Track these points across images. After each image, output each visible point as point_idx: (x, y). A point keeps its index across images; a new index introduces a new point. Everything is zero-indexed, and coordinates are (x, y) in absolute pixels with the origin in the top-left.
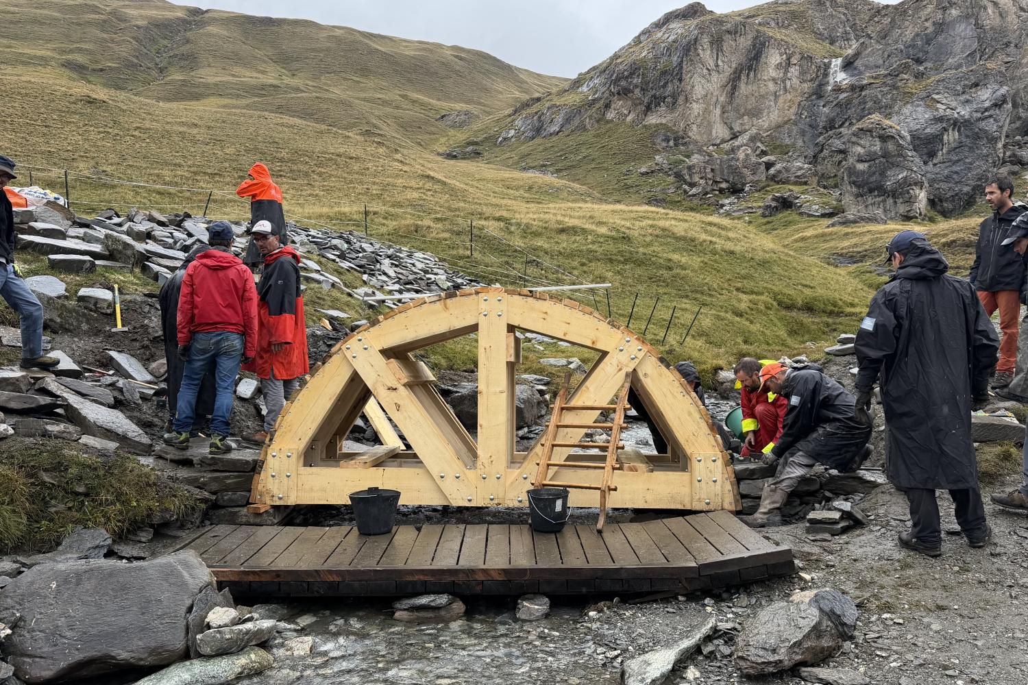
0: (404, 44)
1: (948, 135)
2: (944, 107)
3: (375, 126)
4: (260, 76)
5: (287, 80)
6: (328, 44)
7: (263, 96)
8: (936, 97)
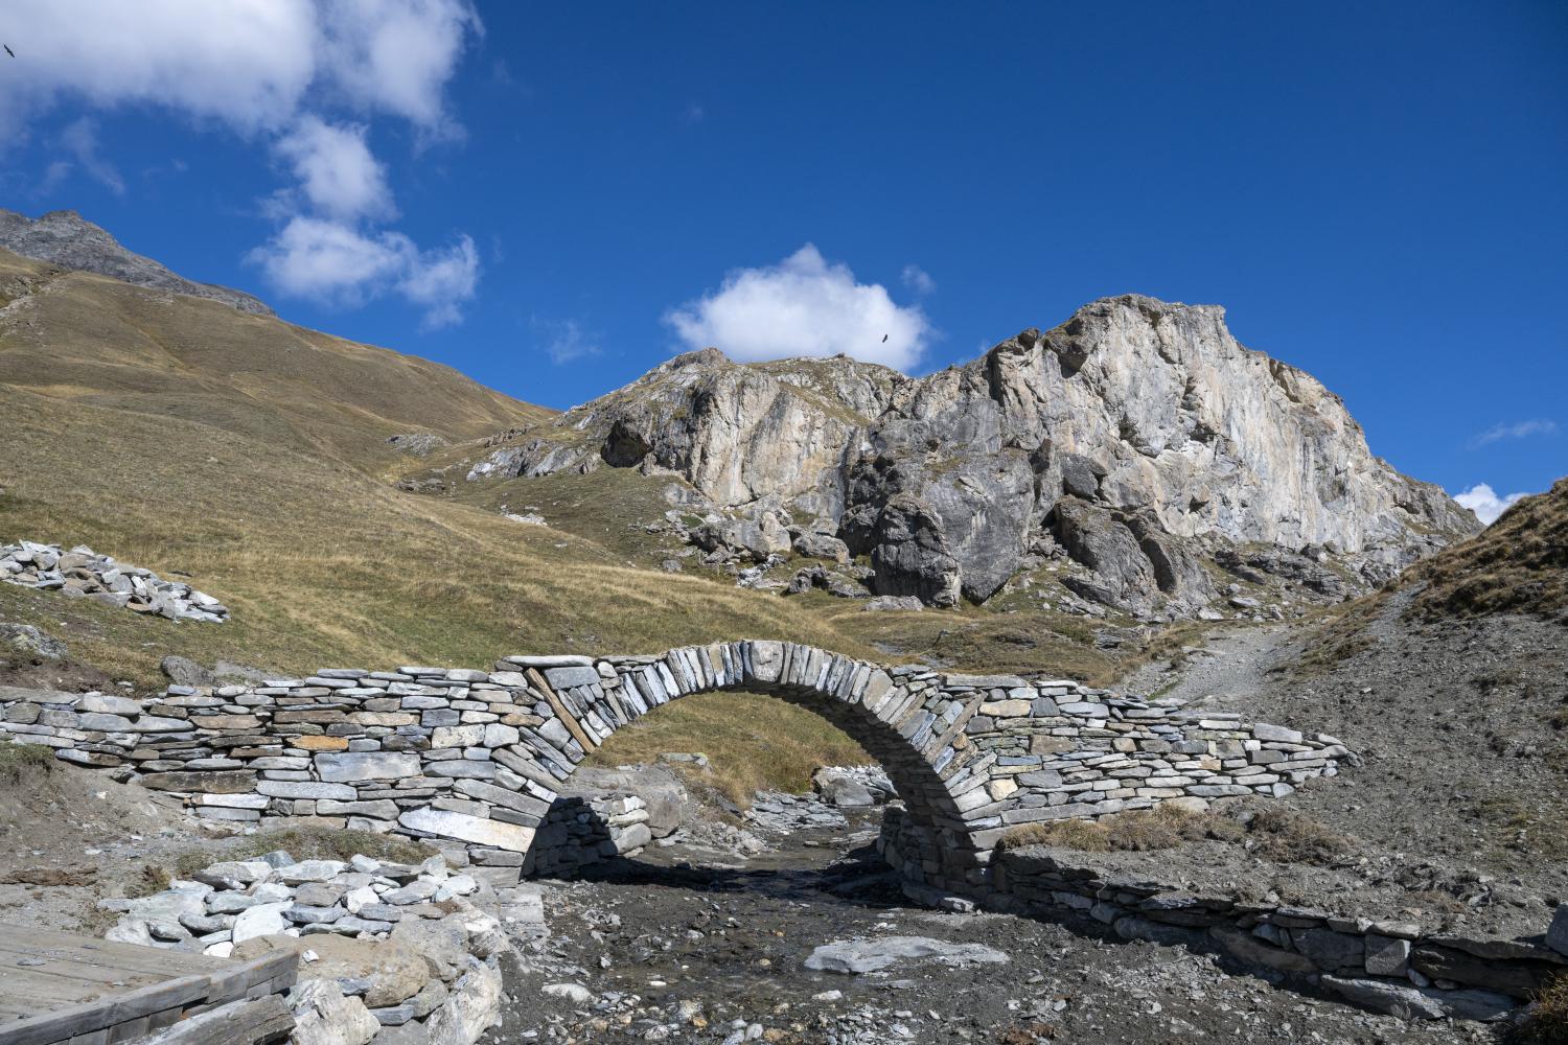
0: (348, 347)
1: (976, 519)
2: (972, 490)
3: (307, 443)
4: (142, 363)
5: (181, 373)
6: (243, 336)
7: (145, 390)
8: (964, 479)
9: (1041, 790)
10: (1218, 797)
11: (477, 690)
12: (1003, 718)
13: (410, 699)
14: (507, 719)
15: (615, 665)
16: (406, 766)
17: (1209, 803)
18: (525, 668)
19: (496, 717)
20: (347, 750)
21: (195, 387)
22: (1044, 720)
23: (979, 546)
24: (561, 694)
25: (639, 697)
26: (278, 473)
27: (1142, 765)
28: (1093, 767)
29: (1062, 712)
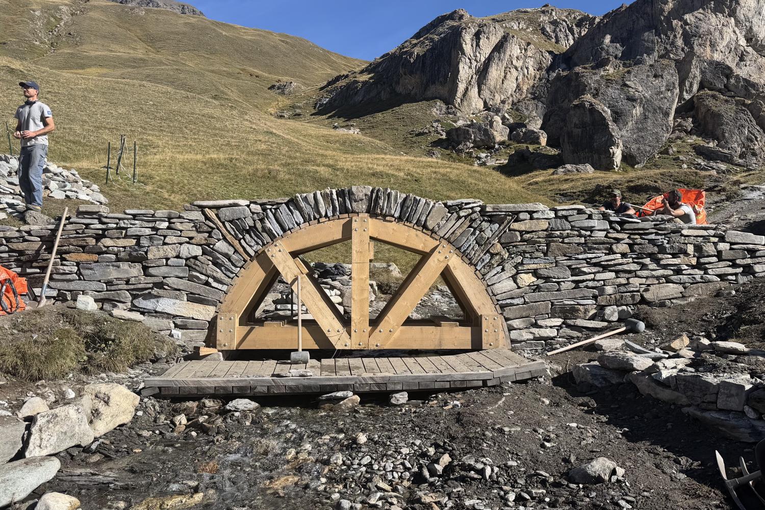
0: (243, 31)
1: (636, 110)
2: (634, 90)
3: (222, 92)
4: (132, 52)
5: (152, 55)
6: (184, 29)
7: (134, 67)
8: (628, 83)
9: (554, 280)
10: (692, 284)
11: (174, 223)
12: (528, 232)
13: (132, 230)
14: (193, 241)
15: (261, 205)
16: (135, 271)
17: (685, 288)
18: (202, 208)
19: (188, 240)
20: (97, 262)
21: (160, 63)
22: (558, 233)
23: (638, 128)
24: (227, 224)
25: (277, 225)
26: (187, 109)
27: (634, 262)
28: (595, 265)
29: (572, 227)
